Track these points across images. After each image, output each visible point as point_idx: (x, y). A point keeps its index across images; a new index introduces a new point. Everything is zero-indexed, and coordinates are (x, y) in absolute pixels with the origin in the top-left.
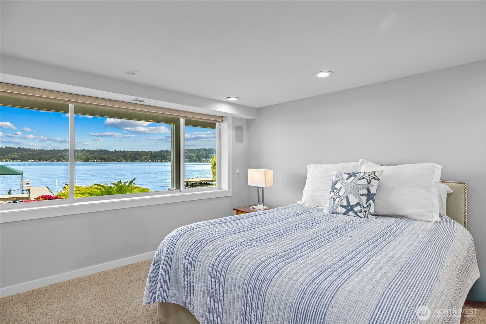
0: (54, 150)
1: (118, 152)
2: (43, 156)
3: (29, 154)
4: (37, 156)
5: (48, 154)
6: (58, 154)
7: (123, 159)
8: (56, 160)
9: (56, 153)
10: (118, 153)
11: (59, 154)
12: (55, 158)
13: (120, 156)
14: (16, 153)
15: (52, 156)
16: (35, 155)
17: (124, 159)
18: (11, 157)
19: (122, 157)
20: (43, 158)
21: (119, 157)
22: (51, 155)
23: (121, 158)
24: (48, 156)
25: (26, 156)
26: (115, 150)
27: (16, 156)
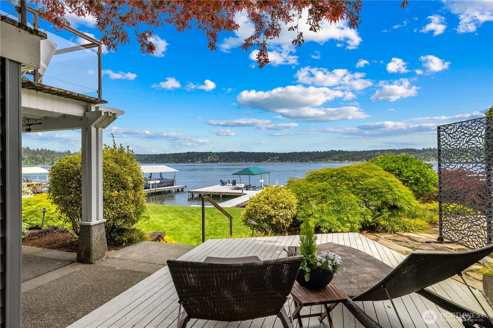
0: (364, 151)
1: (426, 150)
2: (355, 157)
3: (346, 155)
4: (351, 157)
5: (359, 155)
6: (367, 155)
7: (432, 158)
8: (365, 161)
9: (365, 154)
10: (427, 152)
11: (368, 155)
12: (364, 158)
13: (429, 155)
14: (337, 155)
15: (362, 157)
16: (349, 156)
17: (434, 158)
18: (334, 158)
19: (432, 156)
20: (355, 158)
21: (427, 156)
22: (361, 156)
23: (430, 157)
24: (359, 157)
25: (343, 158)
26: (424, 149)
27: (337, 158)
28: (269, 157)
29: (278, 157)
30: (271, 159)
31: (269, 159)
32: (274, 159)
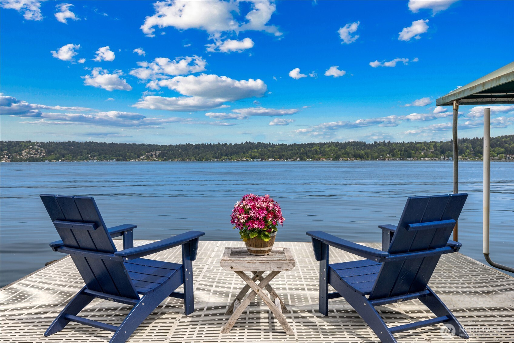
0: (295, 145)
1: (379, 144)
2: (283, 153)
3: (269, 150)
4: (278, 154)
5: (289, 150)
6: (300, 150)
7: (388, 155)
8: (298, 159)
9: (298, 149)
10: (380, 147)
11: (302, 150)
12: (297, 156)
13: (384, 151)
14: (256, 150)
15: (294, 153)
16: (275, 152)
17: (390, 156)
18: (251, 155)
19: (387, 152)
20: (284, 156)
21: (382, 153)
22: (292, 152)
23: (385, 155)
24: (290, 153)
25: (266, 154)
27: (256, 154)
28: (143, 153)
29: (158, 152)
30: (147, 155)
31: (142, 155)
32: (152, 155)
